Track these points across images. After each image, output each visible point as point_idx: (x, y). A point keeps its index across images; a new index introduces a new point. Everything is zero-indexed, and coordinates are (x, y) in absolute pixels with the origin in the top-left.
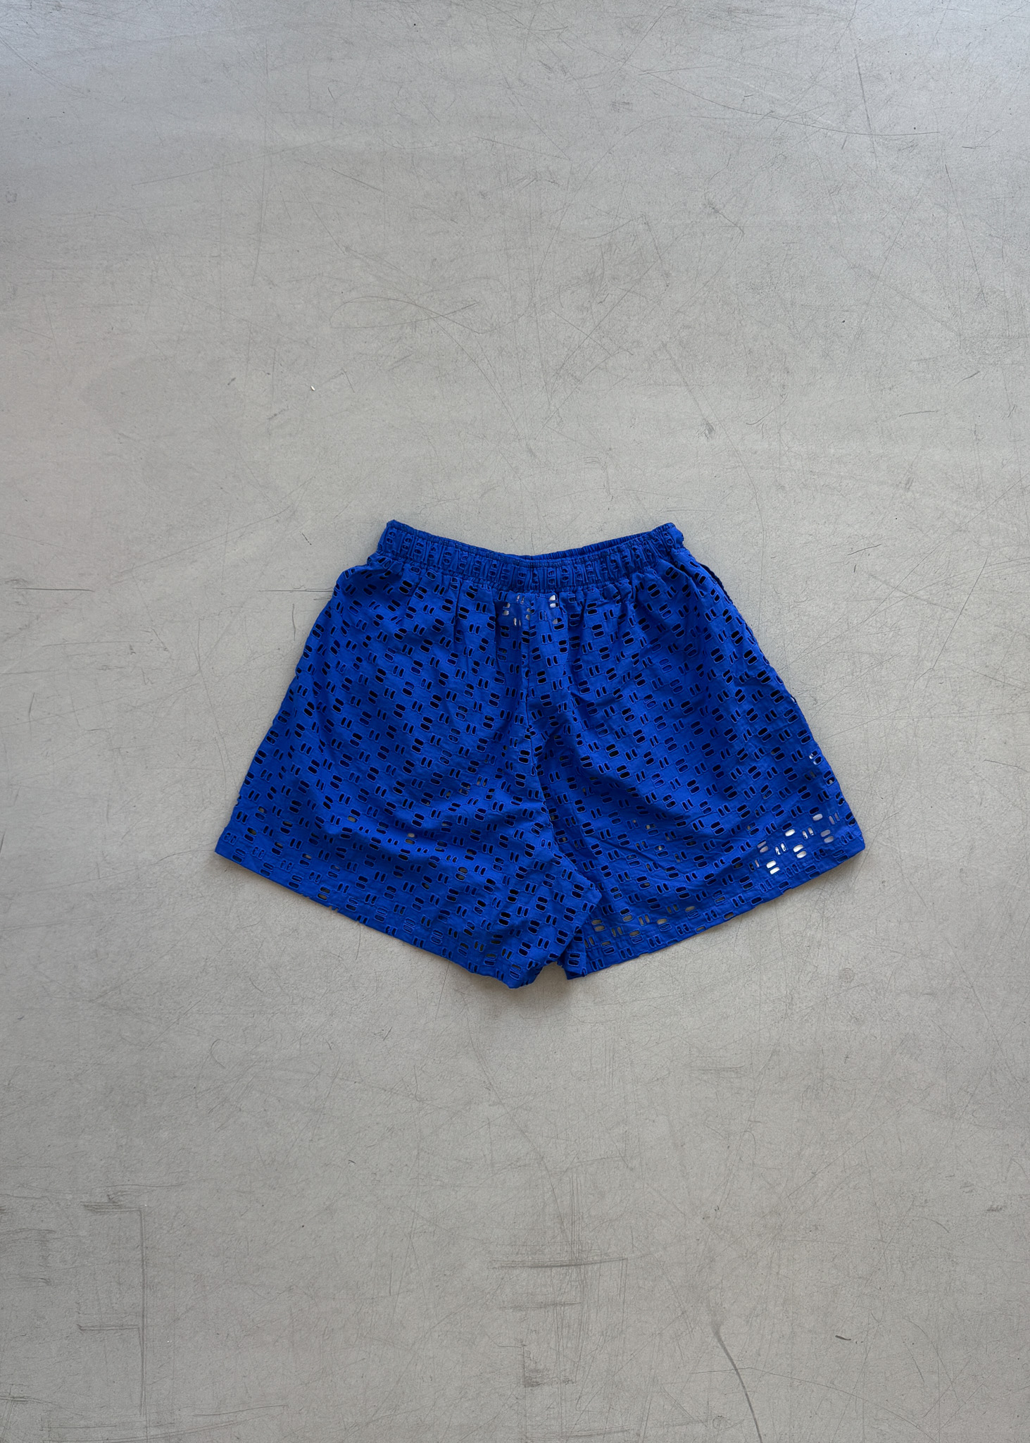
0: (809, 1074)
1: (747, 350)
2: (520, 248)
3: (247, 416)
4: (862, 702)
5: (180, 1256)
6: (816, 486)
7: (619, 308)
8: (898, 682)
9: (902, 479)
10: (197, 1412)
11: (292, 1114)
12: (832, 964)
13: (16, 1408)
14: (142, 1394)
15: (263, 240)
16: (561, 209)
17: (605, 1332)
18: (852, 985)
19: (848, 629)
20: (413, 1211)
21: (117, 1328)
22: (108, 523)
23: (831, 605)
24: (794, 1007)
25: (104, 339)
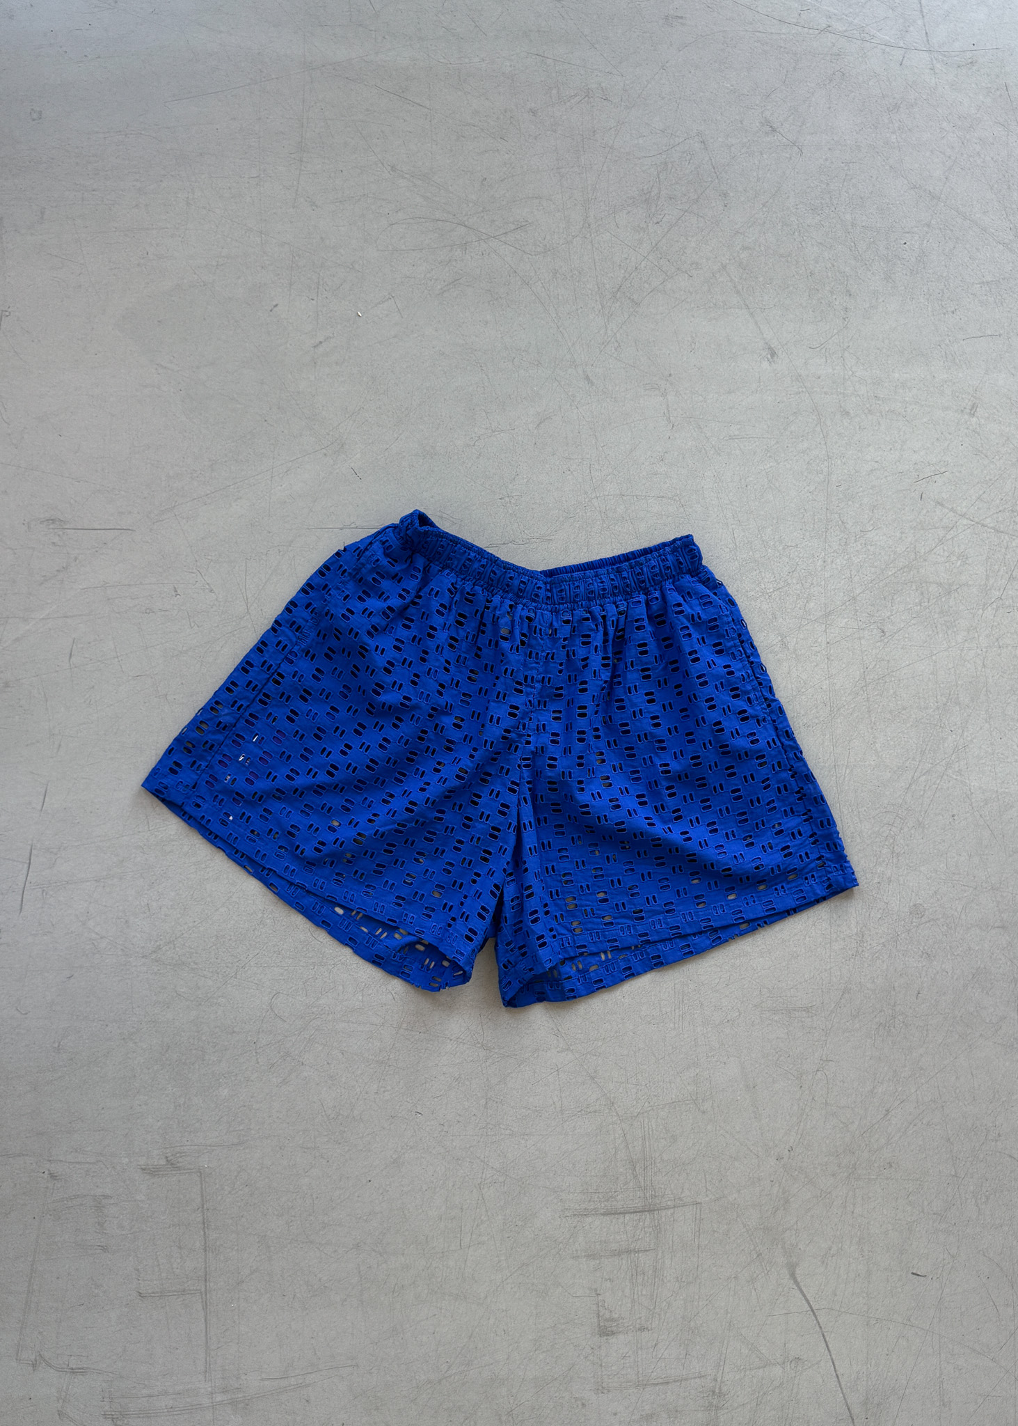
0: (881, 1011)
1: (808, 272)
2: (572, 167)
3: (291, 345)
4: (930, 633)
5: (242, 1217)
6: (881, 412)
7: (676, 228)
8: (966, 611)
9: (967, 404)
10: (264, 1376)
11: (356, 1067)
12: (902, 899)
13: (76, 1380)
14: (206, 1360)
15: (304, 159)
16: (614, 127)
17: (680, 1278)
18: (923, 920)
19: (916, 559)
20: (482, 1161)
21: (179, 1293)
22: (147, 459)
23: (898, 534)
24: (865, 944)
25: (139, 265)
